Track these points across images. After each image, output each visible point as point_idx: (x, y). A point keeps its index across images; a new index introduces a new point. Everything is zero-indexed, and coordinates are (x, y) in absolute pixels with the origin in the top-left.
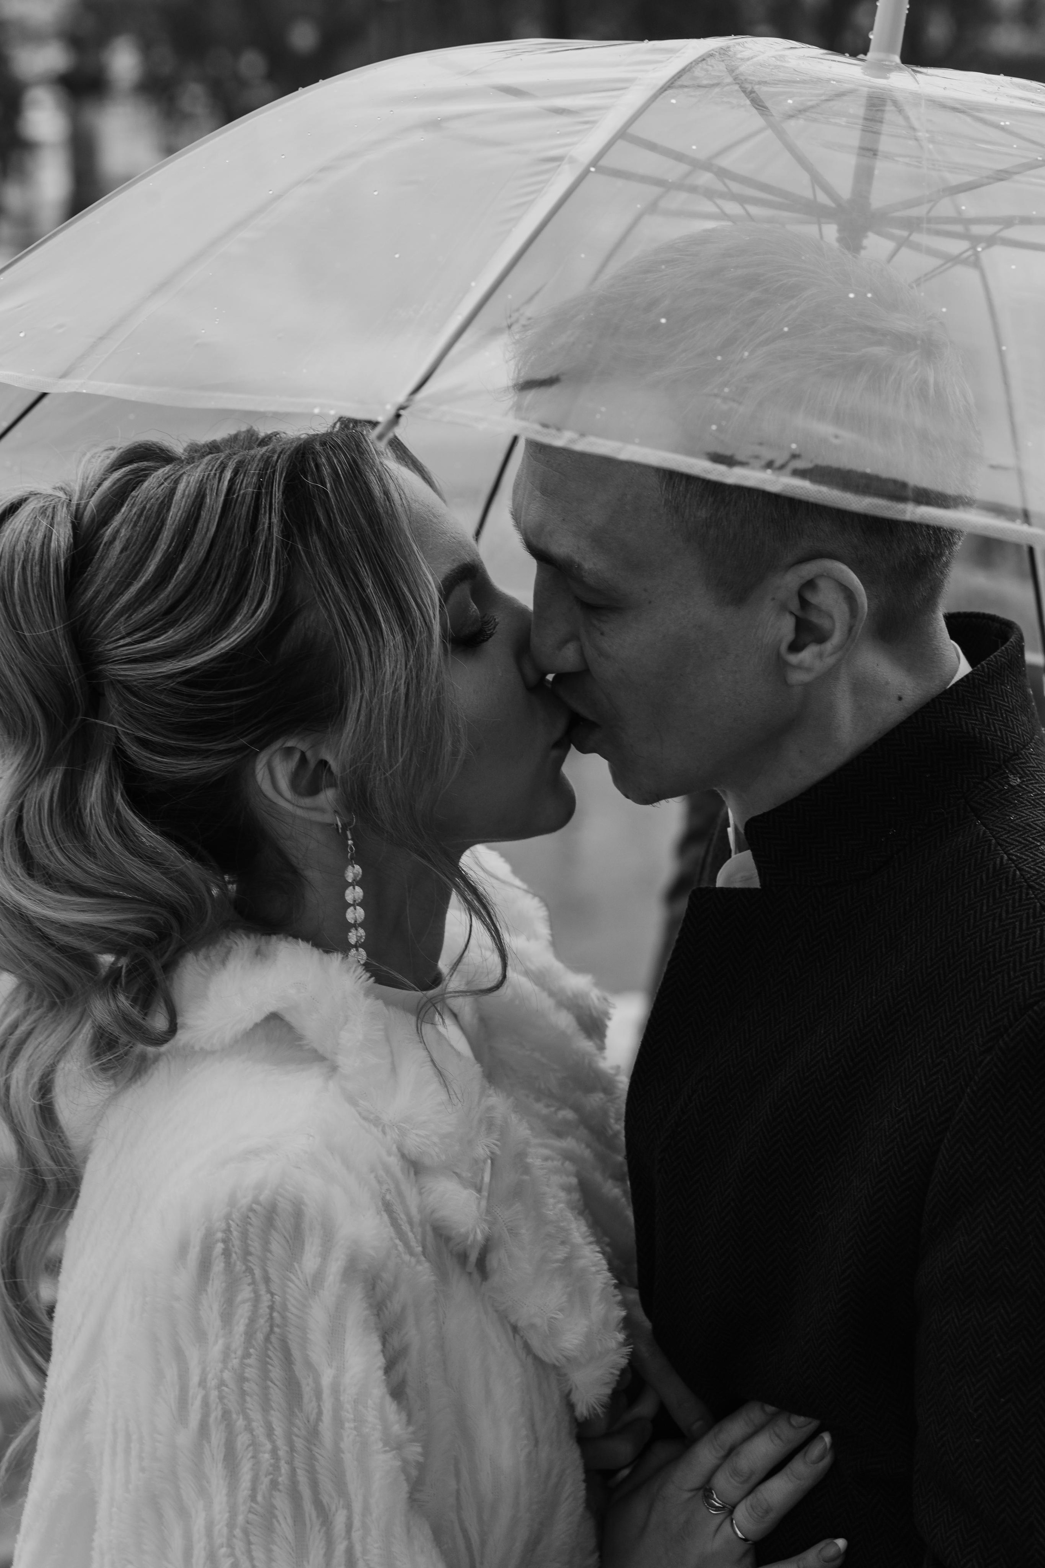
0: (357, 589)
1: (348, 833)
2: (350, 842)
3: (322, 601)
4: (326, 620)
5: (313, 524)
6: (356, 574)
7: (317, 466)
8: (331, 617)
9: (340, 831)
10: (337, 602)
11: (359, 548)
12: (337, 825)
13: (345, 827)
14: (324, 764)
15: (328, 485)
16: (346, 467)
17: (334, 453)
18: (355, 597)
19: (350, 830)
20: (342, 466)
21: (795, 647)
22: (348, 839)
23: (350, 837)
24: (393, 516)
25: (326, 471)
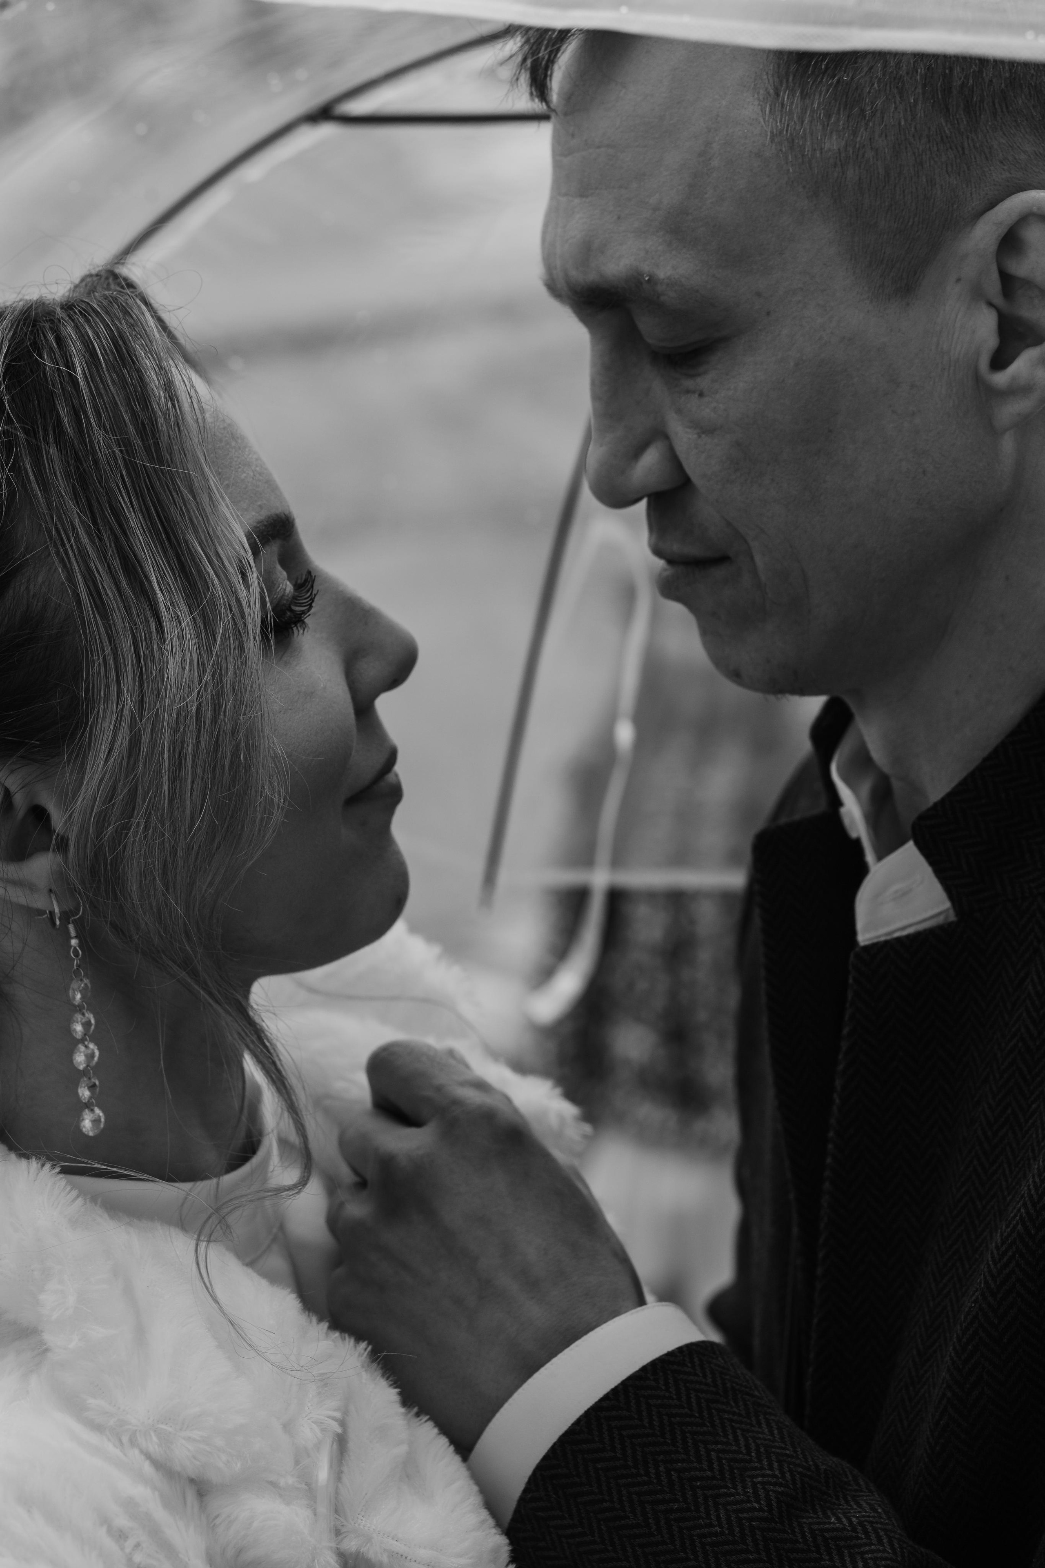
0: (116, 538)
1: (71, 927)
2: (74, 942)
3: (58, 553)
4: (63, 583)
5: (50, 429)
6: (118, 514)
7: (59, 340)
8: (70, 577)
9: (58, 922)
10: (83, 556)
11: (124, 472)
12: (52, 913)
13: (66, 916)
14: (39, 814)
15: (79, 369)
16: (107, 343)
17: (88, 321)
18: (111, 551)
19: (75, 922)
20: (101, 341)
21: (999, 361)
22: (69, 938)
23: (73, 933)
24: (179, 424)
25: (75, 348)
